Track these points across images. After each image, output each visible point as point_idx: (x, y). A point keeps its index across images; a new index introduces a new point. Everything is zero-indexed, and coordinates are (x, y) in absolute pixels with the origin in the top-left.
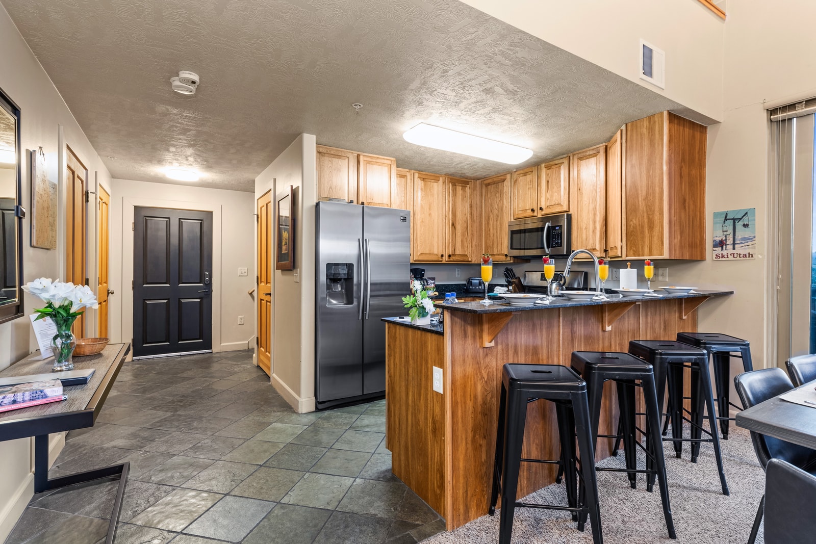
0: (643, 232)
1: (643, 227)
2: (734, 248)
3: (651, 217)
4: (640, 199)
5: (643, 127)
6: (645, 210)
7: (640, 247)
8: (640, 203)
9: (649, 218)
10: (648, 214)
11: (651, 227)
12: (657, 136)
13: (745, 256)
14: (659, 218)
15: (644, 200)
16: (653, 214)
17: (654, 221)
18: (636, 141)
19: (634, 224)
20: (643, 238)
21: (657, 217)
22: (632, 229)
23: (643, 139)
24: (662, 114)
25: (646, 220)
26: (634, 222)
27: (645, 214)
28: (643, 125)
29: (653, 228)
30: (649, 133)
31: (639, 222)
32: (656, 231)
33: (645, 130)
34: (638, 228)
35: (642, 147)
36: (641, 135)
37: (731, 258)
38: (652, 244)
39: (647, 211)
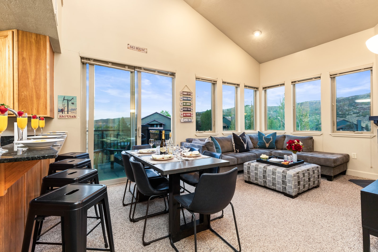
0: (32, 100)
1: (32, 97)
2: (68, 113)
3: (38, 92)
4: (30, 80)
5: (32, 38)
6: (34, 87)
7: (30, 109)
8: (30, 83)
9: (36, 92)
10: (36, 90)
11: (38, 98)
12: (42, 47)
13: (72, 117)
14: (43, 94)
15: (33, 81)
16: (40, 91)
17: (40, 95)
18: (26, 44)
19: (25, 94)
20: (32, 104)
21: (42, 93)
22: (23, 97)
23: (32, 45)
24: (45, 37)
25: (34, 94)
26: (25, 93)
27: (34, 90)
28: (32, 36)
29: (40, 98)
30: (36, 43)
31: (29, 94)
32: (42, 101)
33: (33, 40)
34: (28, 97)
35: (31, 50)
36: (30, 42)
37: (66, 117)
38: (39, 108)
39: (35, 89)
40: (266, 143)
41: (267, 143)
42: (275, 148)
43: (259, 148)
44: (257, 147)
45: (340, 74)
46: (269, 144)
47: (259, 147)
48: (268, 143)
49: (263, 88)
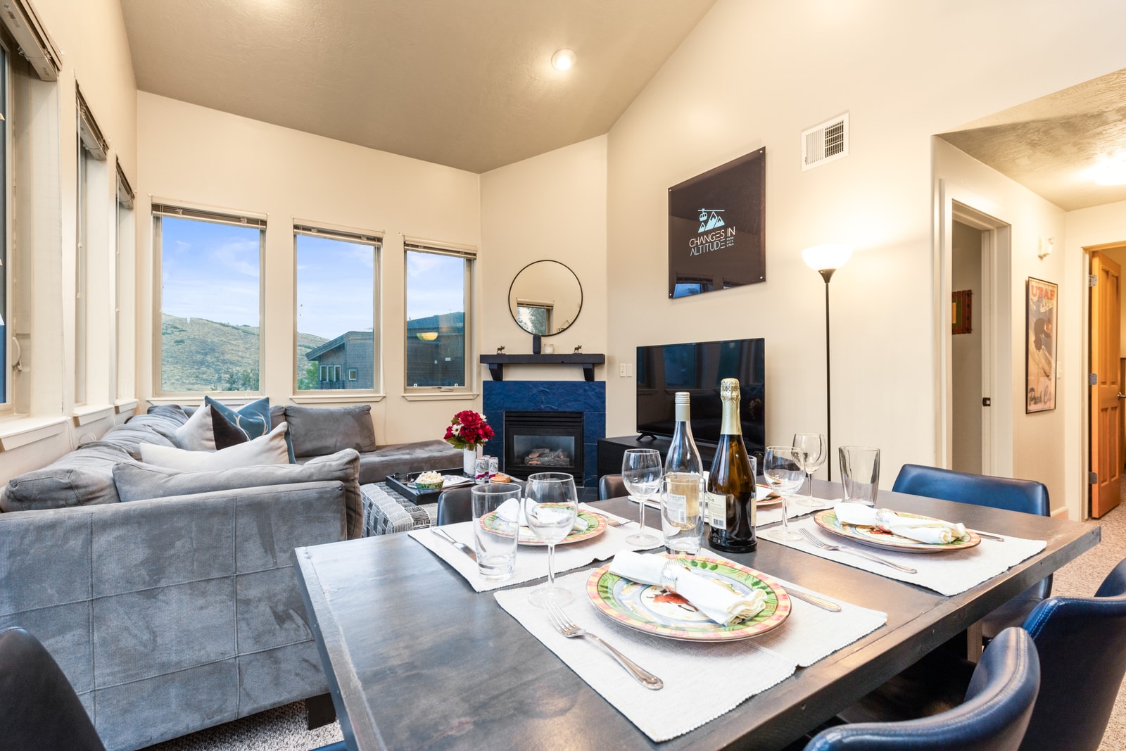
45: (425, 247)
49: (156, 207)
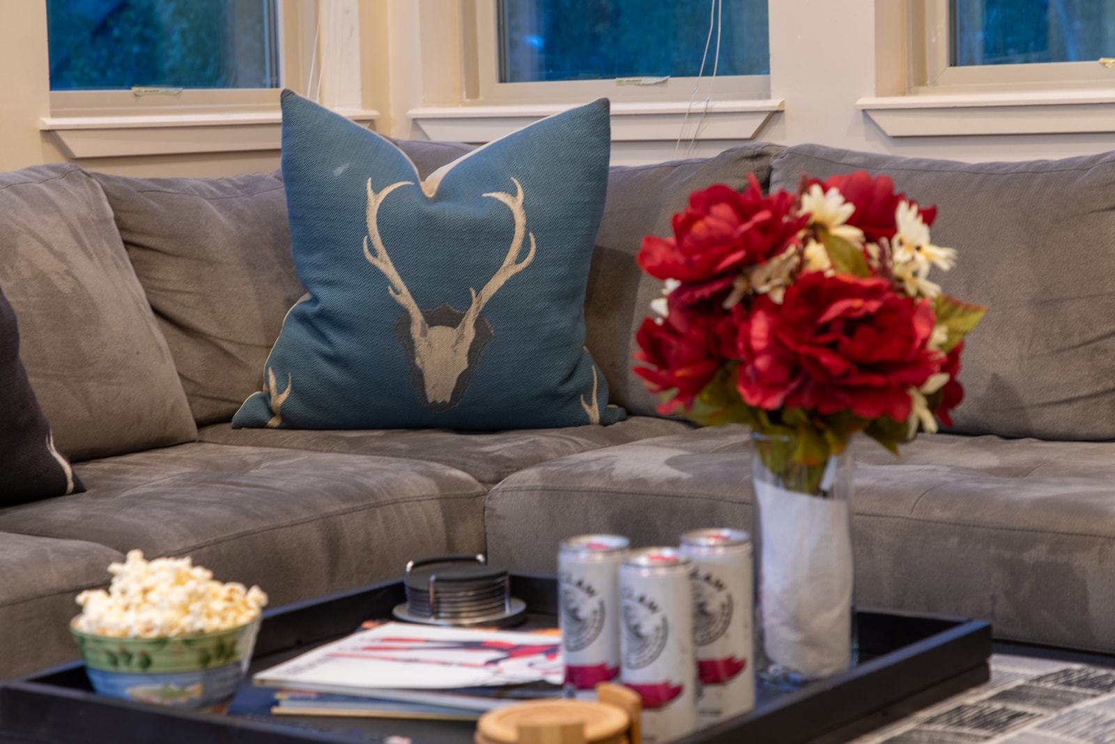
40: (417, 315)
41: (432, 320)
42: (594, 412)
43: (290, 423)
44: (266, 398)
46: (478, 323)
47: (299, 409)
48: (454, 321)
